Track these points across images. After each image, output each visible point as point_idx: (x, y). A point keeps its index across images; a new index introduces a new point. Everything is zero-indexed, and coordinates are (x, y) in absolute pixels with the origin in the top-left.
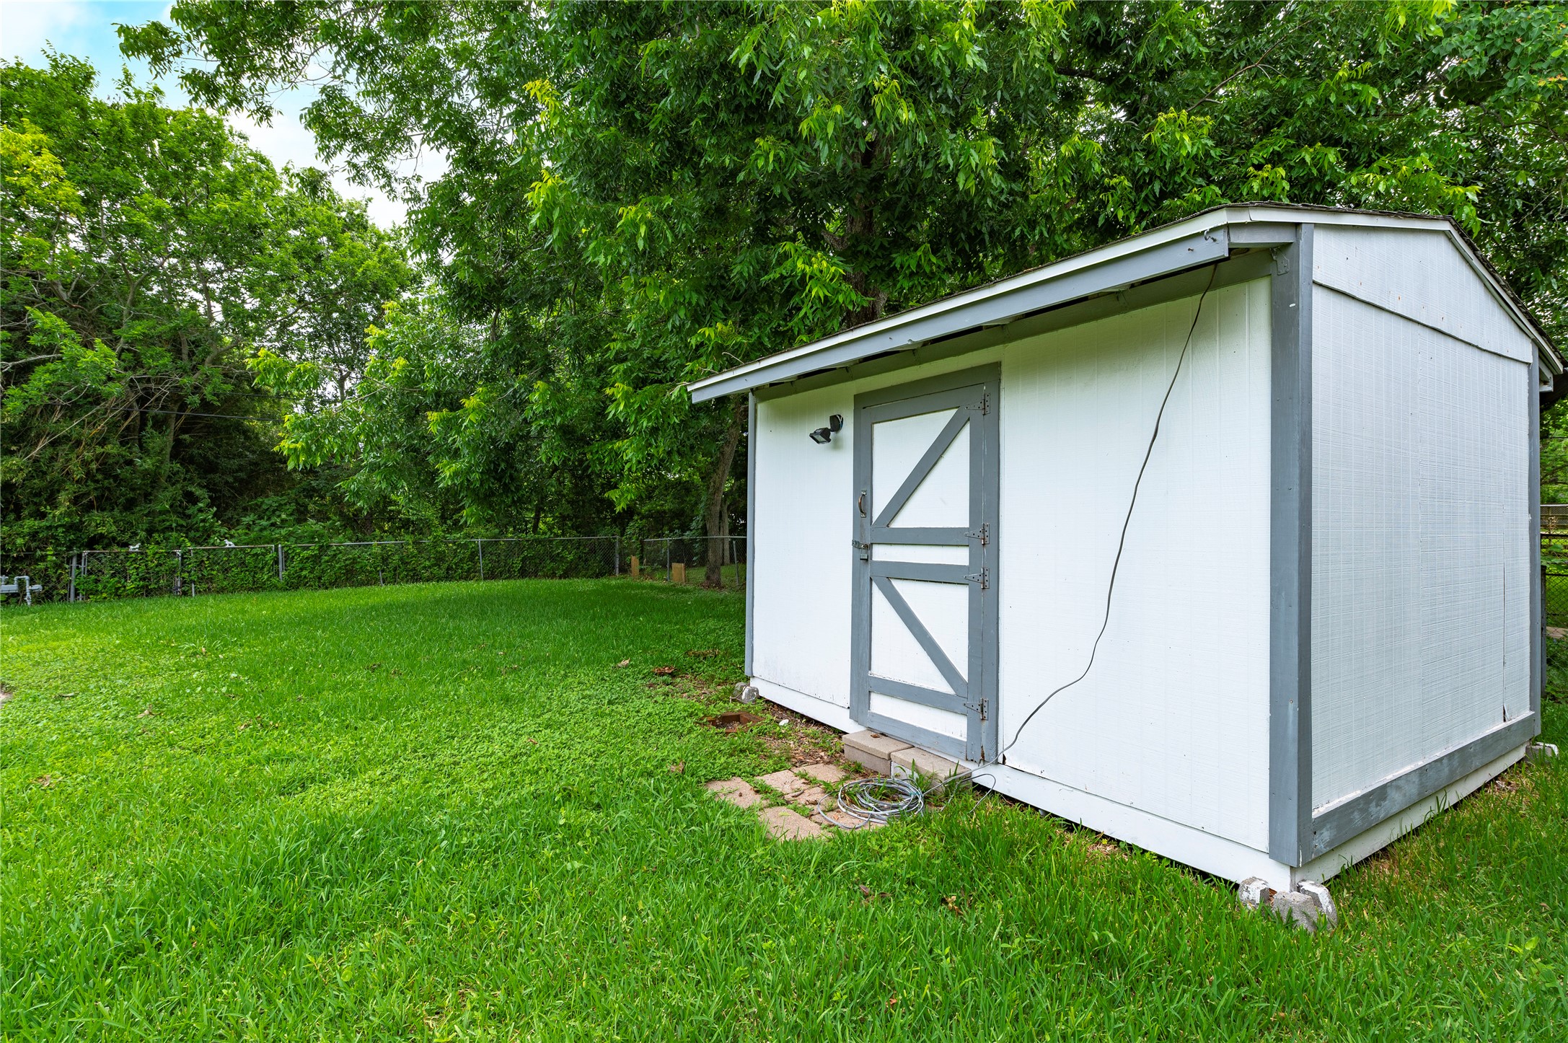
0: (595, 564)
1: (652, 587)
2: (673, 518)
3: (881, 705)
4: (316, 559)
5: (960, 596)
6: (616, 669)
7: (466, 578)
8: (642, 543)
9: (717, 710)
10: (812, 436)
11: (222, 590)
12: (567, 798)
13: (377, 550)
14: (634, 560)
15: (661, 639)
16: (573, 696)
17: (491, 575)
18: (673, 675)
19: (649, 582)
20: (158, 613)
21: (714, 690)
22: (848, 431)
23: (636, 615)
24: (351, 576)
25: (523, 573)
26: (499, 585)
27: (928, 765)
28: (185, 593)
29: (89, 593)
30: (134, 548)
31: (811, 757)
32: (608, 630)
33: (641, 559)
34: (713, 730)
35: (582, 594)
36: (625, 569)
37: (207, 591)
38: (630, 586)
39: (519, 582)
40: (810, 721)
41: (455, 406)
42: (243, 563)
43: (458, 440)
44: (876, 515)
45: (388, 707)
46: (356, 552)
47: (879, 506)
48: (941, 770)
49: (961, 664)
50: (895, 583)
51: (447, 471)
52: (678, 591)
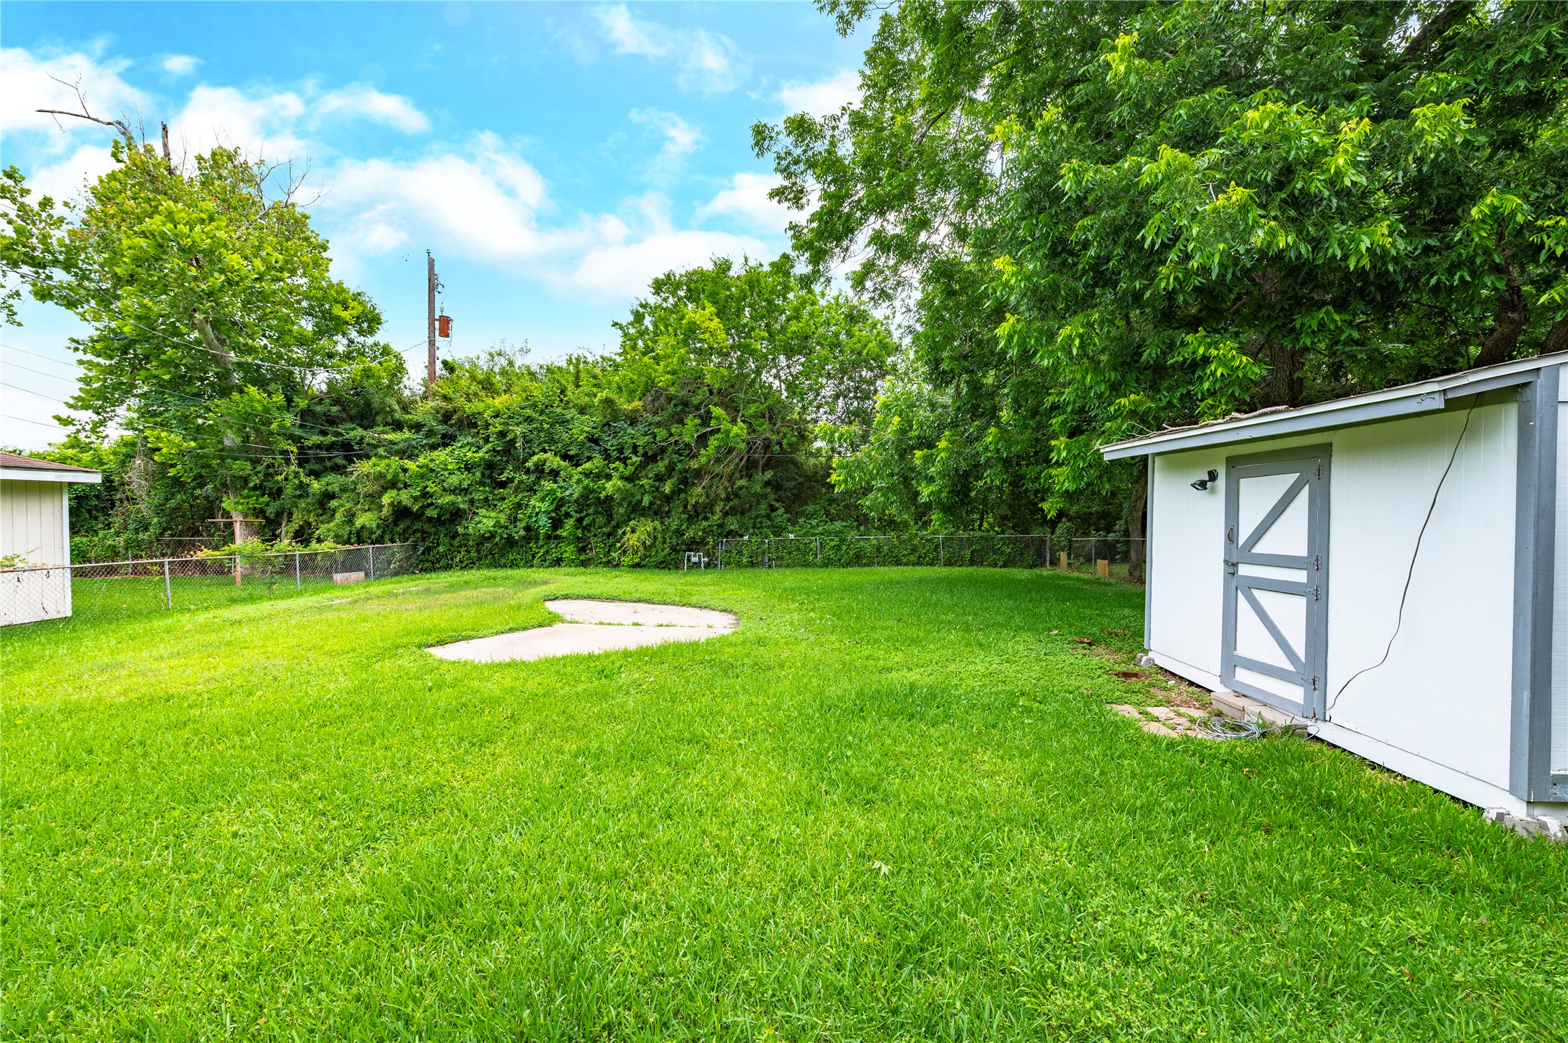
0: (1030, 556)
1: (1078, 579)
2: (1099, 519)
3: (1242, 675)
4: (838, 548)
5: (1301, 603)
6: (1048, 636)
7: (931, 565)
8: (1070, 541)
9: (1122, 668)
10: (1193, 485)
11: (788, 566)
12: (1023, 694)
13: (874, 542)
14: (1063, 556)
15: (1084, 619)
16: (1021, 648)
17: (949, 563)
18: (1090, 644)
19: (1076, 574)
20: (764, 575)
21: (1120, 657)
22: (1221, 482)
23: (1064, 601)
24: (858, 560)
25: (972, 563)
26: (956, 571)
27: (1269, 715)
28: (770, 567)
29: (728, 563)
30: (746, 538)
31: (1186, 703)
32: (1043, 611)
33: (1069, 555)
34: (1115, 678)
35: (1020, 581)
36: (1054, 562)
37: (780, 566)
38: (1059, 577)
39: (971, 569)
40: (1191, 684)
41: (931, 446)
42: (798, 549)
43: (932, 470)
44: (1241, 543)
45: (915, 641)
46: (862, 543)
47: (1243, 537)
48: (1281, 720)
49: (1300, 649)
50: (1254, 591)
51: (925, 491)
52: (1101, 584)
